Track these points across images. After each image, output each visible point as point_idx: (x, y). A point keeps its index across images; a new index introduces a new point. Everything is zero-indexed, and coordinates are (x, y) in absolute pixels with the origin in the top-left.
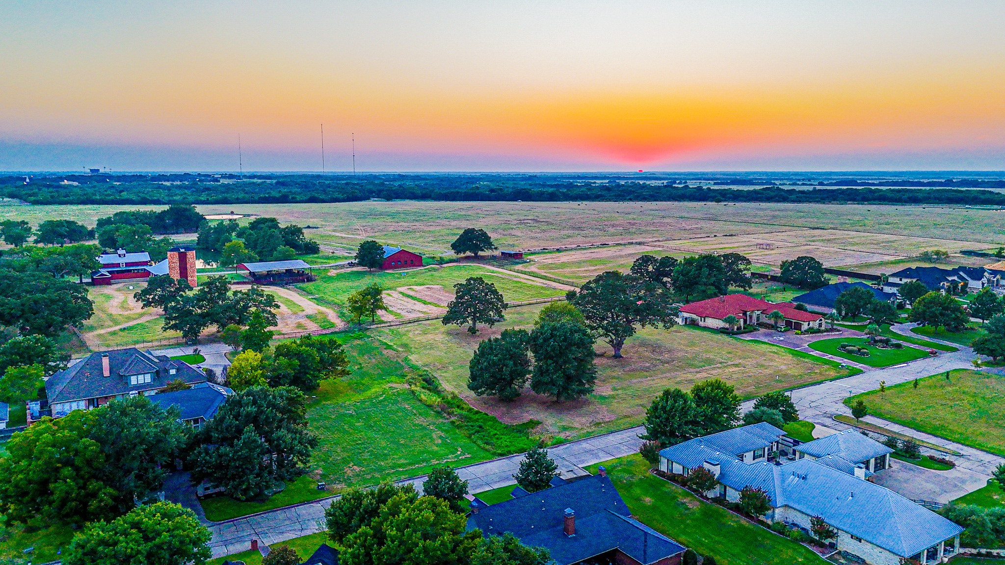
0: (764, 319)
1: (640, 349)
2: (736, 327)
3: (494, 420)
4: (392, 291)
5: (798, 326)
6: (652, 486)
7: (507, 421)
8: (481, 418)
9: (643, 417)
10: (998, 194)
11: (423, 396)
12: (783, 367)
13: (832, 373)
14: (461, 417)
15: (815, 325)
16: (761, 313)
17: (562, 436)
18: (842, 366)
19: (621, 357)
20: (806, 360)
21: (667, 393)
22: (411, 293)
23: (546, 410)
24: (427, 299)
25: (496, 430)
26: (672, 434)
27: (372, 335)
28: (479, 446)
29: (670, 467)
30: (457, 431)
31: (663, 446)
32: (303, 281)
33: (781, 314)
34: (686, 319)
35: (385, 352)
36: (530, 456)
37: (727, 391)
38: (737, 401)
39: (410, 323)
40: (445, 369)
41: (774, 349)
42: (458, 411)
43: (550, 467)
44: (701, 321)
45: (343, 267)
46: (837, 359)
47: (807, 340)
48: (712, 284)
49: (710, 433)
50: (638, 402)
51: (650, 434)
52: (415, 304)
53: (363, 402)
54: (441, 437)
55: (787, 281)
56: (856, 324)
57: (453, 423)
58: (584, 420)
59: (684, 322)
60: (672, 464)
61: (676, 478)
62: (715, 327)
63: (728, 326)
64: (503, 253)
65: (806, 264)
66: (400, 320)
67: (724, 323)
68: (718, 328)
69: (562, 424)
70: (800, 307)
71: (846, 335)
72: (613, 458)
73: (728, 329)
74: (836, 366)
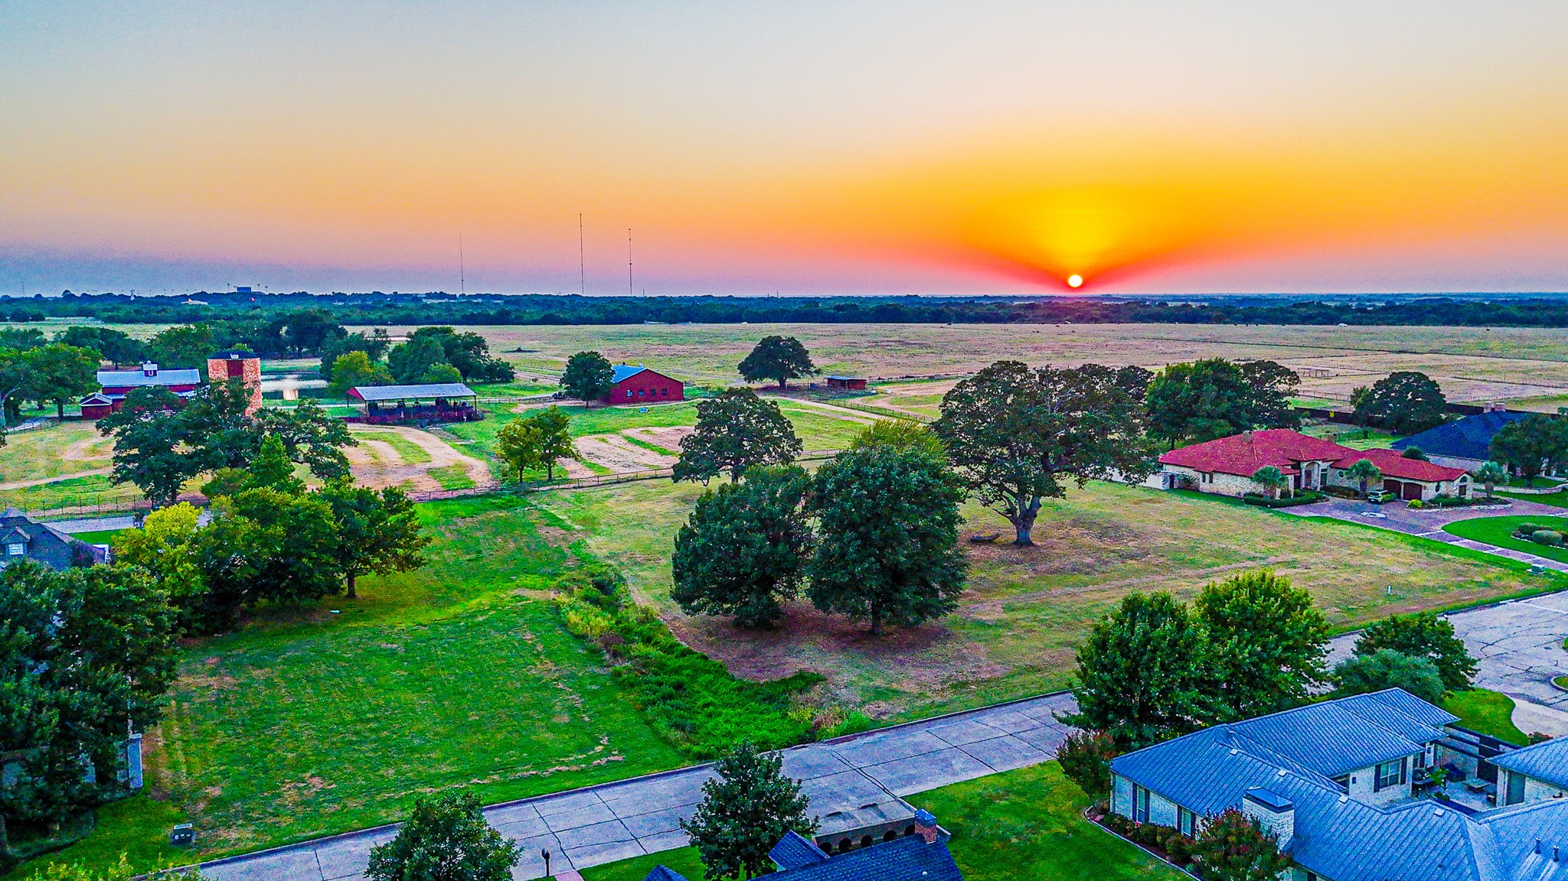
0: (1336, 479)
1: (1075, 532)
2: (1278, 491)
3: (720, 671)
4: (612, 435)
5: (1414, 492)
6: (1089, 858)
7: (747, 674)
8: (687, 667)
9: (1071, 672)
11: (573, 617)
12: (1399, 570)
13: (1515, 583)
14: (646, 662)
15: (1451, 489)
16: (1331, 466)
17: (865, 714)
18: (1535, 569)
19: (1031, 544)
20: (1447, 556)
21: (1132, 606)
22: (644, 438)
23: (844, 649)
25: (715, 693)
26: (1146, 713)
27: (534, 502)
28: (656, 733)
29: (1141, 807)
30: (619, 694)
31: (1122, 743)
32: (460, 420)
33: (1373, 467)
34: (1172, 477)
35: (542, 531)
38: (1321, 632)
39: (620, 482)
40: (651, 563)
41: (1369, 534)
42: (640, 648)
44: (1204, 481)
45: (545, 400)
46: (1517, 556)
48: (1224, 416)
49: (1247, 715)
50: (1063, 636)
51: (1088, 712)
52: (643, 454)
53: (435, 625)
54: (571, 709)
55: (1371, 423)
56: (1537, 492)
57: (618, 674)
58: (928, 675)
59: (1168, 483)
60: (1147, 798)
61: (1159, 839)
62: (1233, 492)
63: (1260, 489)
64: (830, 380)
65: (1408, 387)
66: (600, 479)
67: (1254, 484)
68: (1239, 494)
69: (872, 683)
70: (1413, 455)
71: (1524, 511)
72: (988, 772)
73: (1262, 496)
74: (1520, 569)
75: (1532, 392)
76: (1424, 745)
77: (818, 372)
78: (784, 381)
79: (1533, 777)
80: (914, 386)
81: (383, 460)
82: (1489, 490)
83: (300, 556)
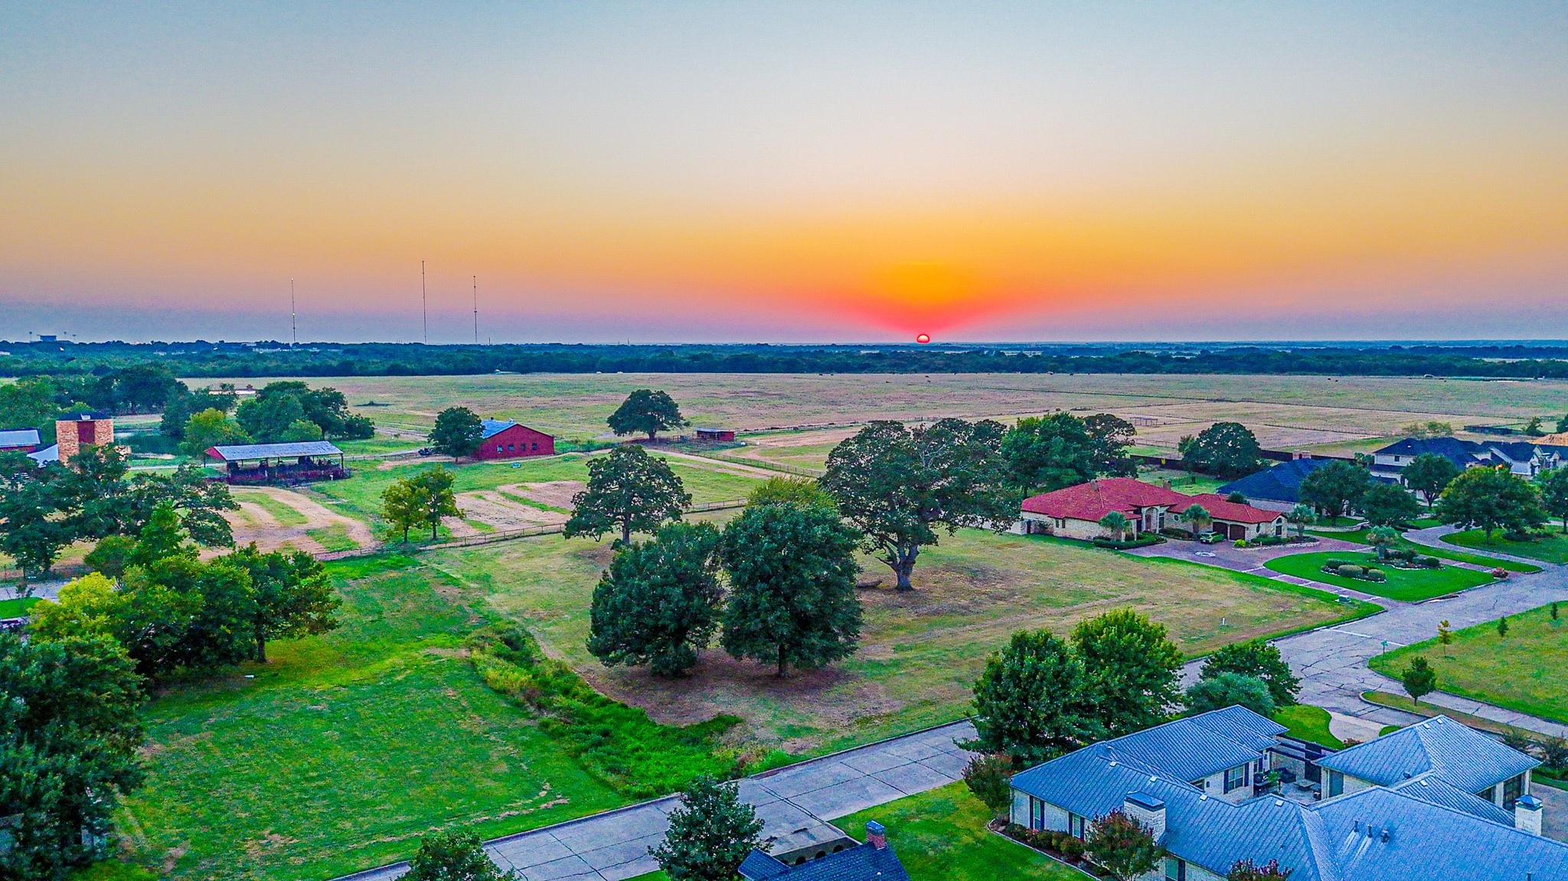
0: (1171, 523)
1: (947, 575)
2: (1123, 534)
3: (640, 718)
4: (487, 492)
5: (1239, 532)
6: (995, 862)
7: (667, 720)
8: (610, 716)
9: (967, 700)
11: (491, 673)
12: (1231, 604)
13: (1326, 612)
14: (569, 714)
16: (1167, 511)
17: (786, 749)
18: (1342, 599)
19: (912, 589)
20: (1269, 590)
21: (1021, 643)
22: (522, 494)
23: (755, 693)
24: (549, 503)
25: (640, 739)
26: (1035, 738)
27: (424, 562)
28: (594, 777)
29: (1037, 817)
30: (551, 743)
31: (1018, 763)
32: (327, 478)
33: (1204, 511)
34: (1029, 523)
35: (439, 591)
36: (693, 799)
37: (1151, 636)
38: (1174, 659)
39: (507, 539)
40: (555, 619)
41: (1203, 572)
42: (561, 700)
43: (744, 828)
44: (1057, 526)
45: (408, 456)
46: (1325, 588)
47: (1261, 557)
48: (1071, 466)
49: (1117, 733)
50: (951, 672)
51: (987, 738)
52: (524, 510)
53: (356, 686)
54: (508, 759)
55: (1198, 469)
56: (1341, 530)
57: (545, 725)
58: (836, 712)
59: (1026, 529)
60: (1042, 807)
61: (1054, 842)
62: (1084, 536)
63: (1108, 533)
64: (699, 432)
65: (1229, 436)
66: (487, 536)
67: (1102, 529)
68: (1089, 537)
69: (786, 723)
70: (1236, 500)
71: (1329, 548)
72: (901, 795)
73: (1109, 539)
74: (1330, 600)
75: (1330, 437)
76: (1261, 752)
77: (687, 424)
78: (654, 433)
79: (1349, 774)
80: (781, 437)
81: (258, 522)
82: (1301, 530)
83: (218, 623)
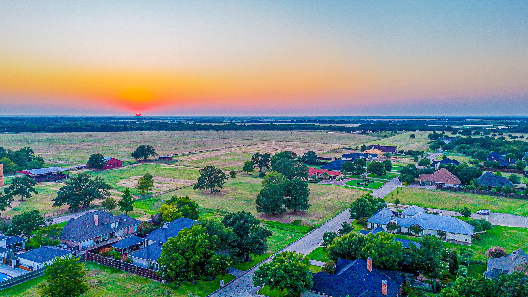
2: (315, 180)
3: (278, 223)
5: (335, 178)
7: (285, 222)
8: (273, 223)
10: (319, 126)
13: (366, 192)
15: (340, 176)
16: (318, 174)
17: (315, 224)
28: (291, 231)
29: (372, 226)
32: (65, 178)
33: (328, 173)
41: (334, 186)
45: (74, 169)
47: (343, 182)
50: (322, 209)
57: (267, 226)
58: (314, 217)
60: (374, 225)
64: (160, 157)
65: (311, 154)
70: (331, 170)
71: (351, 179)
73: (312, 181)
74: (364, 190)
77: (157, 155)
78: (146, 158)
82: (345, 176)
